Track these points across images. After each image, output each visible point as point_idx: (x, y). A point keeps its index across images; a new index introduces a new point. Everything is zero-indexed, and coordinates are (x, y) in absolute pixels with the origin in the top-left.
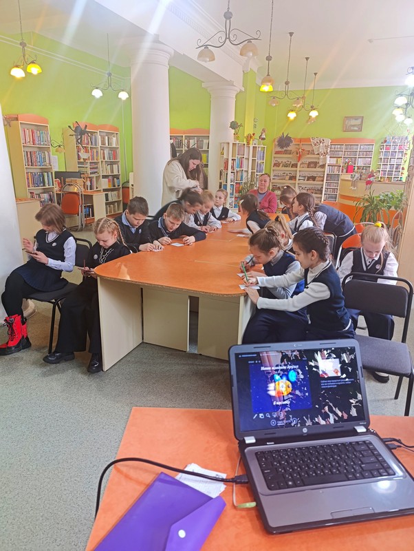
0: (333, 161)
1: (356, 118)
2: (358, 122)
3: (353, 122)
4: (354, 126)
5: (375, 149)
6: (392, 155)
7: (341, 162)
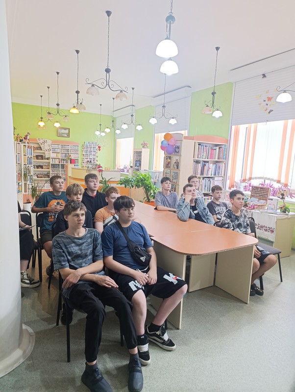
0: (54, 155)
1: (65, 129)
2: (67, 131)
3: (63, 131)
4: (64, 133)
5: (80, 148)
6: (90, 153)
7: (60, 156)
